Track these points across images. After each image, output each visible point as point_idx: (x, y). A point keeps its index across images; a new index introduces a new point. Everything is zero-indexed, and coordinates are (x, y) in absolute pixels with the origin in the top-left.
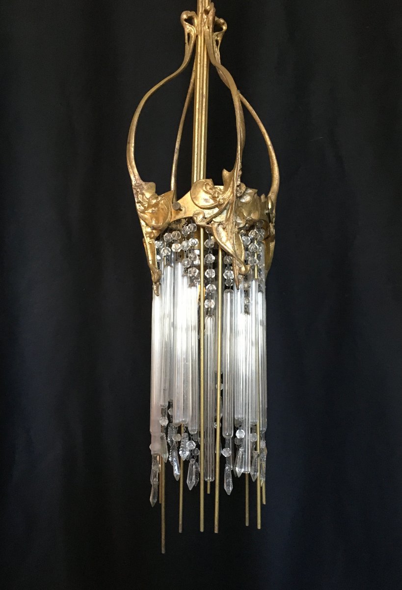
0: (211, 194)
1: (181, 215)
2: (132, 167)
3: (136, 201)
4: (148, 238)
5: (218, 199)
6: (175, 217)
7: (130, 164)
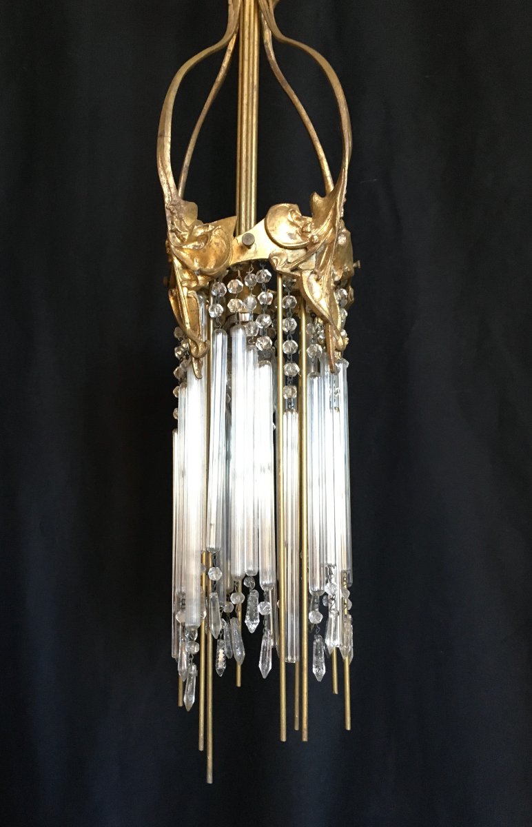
0: (299, 227)
1: (250, 255)
2: (166, 174)
3: (169, 228)
4: (185, 290)
5: (310, 236)
6: (238, 258)
7: (164, 169)
